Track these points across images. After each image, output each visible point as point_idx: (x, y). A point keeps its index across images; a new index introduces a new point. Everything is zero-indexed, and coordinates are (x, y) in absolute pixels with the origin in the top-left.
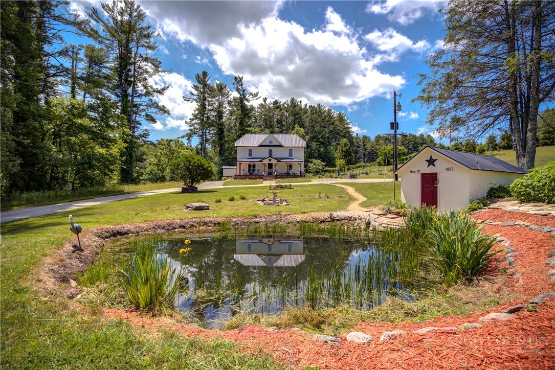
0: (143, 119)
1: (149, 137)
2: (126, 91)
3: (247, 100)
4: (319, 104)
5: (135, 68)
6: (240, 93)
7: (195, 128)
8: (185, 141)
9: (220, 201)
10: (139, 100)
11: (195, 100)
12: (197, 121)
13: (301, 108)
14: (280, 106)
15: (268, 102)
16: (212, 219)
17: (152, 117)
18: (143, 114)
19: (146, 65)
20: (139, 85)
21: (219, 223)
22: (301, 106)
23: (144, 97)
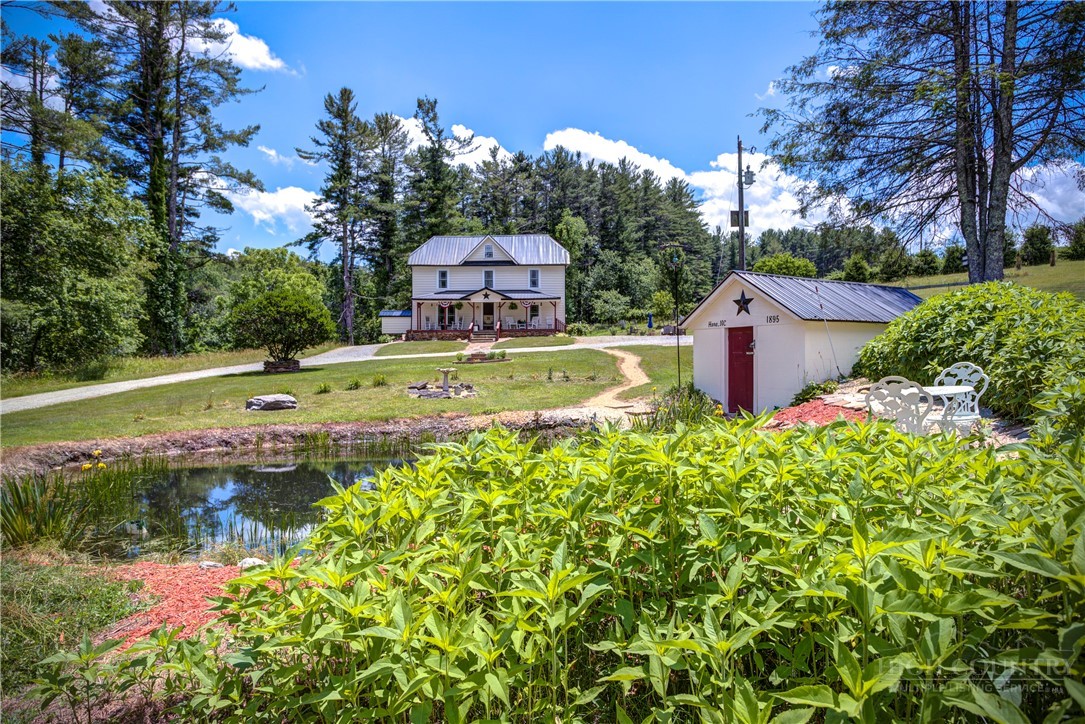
0: (202, 203)
1: (217, 243)
2: (159, 141)
3: (448, 154)
4: (624, 161)
5: (178, 86)
6: (431, 138)
7: (327, 222)
8: (303, 252)
9: (325, 391)
10: (191, 160)
11: (327, 156)
12: (330, 205)
13: (579, 171)
14: (529, 165)
15: (499, 157)
16: (290, 428)
17: (222, 198)
18: (203, 191)
19: (204, 78)
20: (191, 124)
21: (303, 436)
22: (580, 165)
23: (202, 152)
